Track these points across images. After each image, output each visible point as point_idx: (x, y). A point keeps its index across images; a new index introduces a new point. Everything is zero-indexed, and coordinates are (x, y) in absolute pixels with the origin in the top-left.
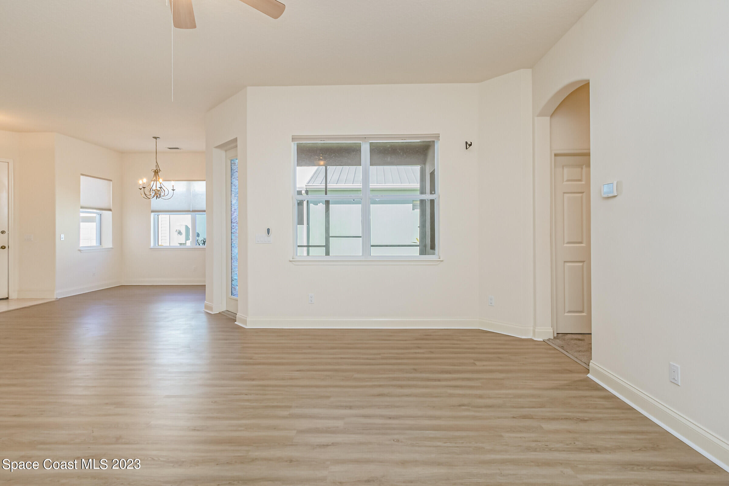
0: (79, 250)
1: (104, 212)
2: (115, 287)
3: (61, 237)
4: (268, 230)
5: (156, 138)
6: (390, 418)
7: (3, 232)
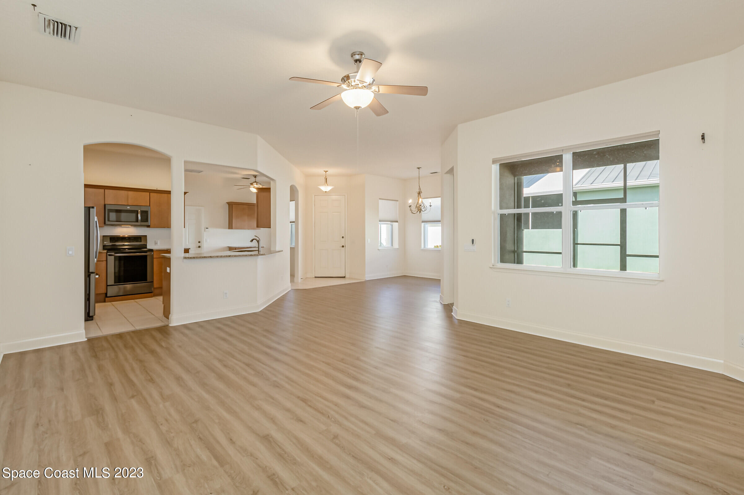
0: (378, 249)
1: (394, 223)
2: (399, 276)
3: (368, 240)
4: (473, 240)
5: (419, 168)
6: (499, 407)
7: (343, 237)
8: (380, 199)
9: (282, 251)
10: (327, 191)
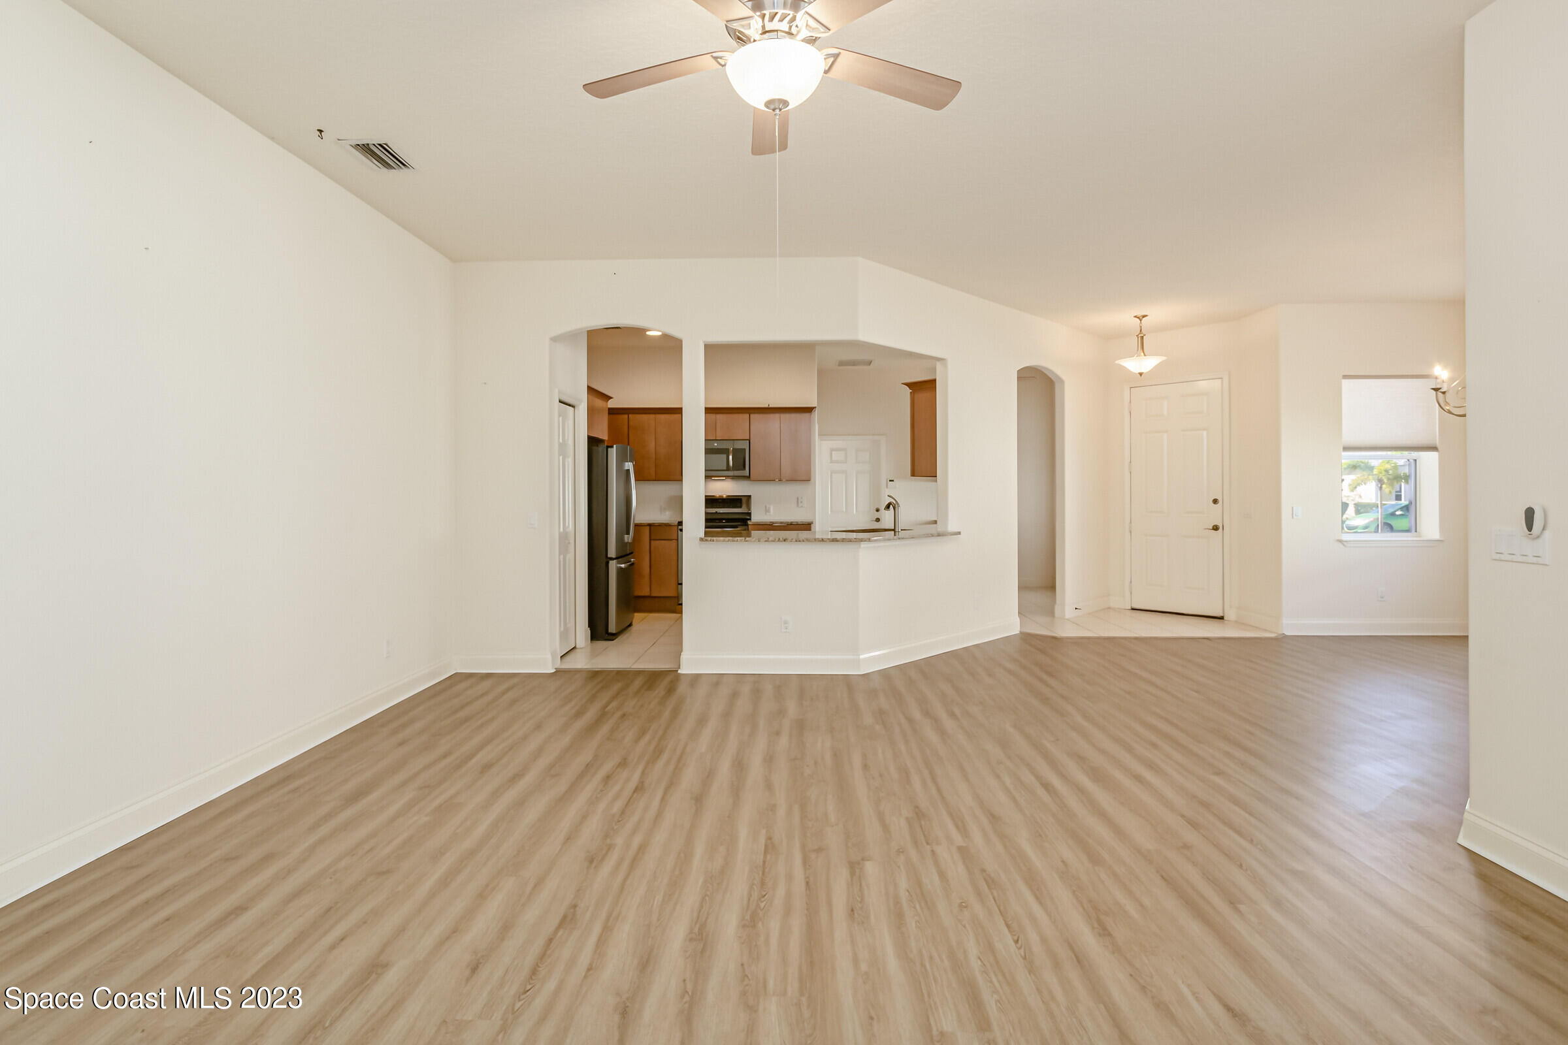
0: (1340, 541)
1: (1419, 453)
3: (1295, 510)
4: (1530, 514)
7: (1215, 501)
8: (1345, 377)
9: (959, 533)
10: (1144, 370)
